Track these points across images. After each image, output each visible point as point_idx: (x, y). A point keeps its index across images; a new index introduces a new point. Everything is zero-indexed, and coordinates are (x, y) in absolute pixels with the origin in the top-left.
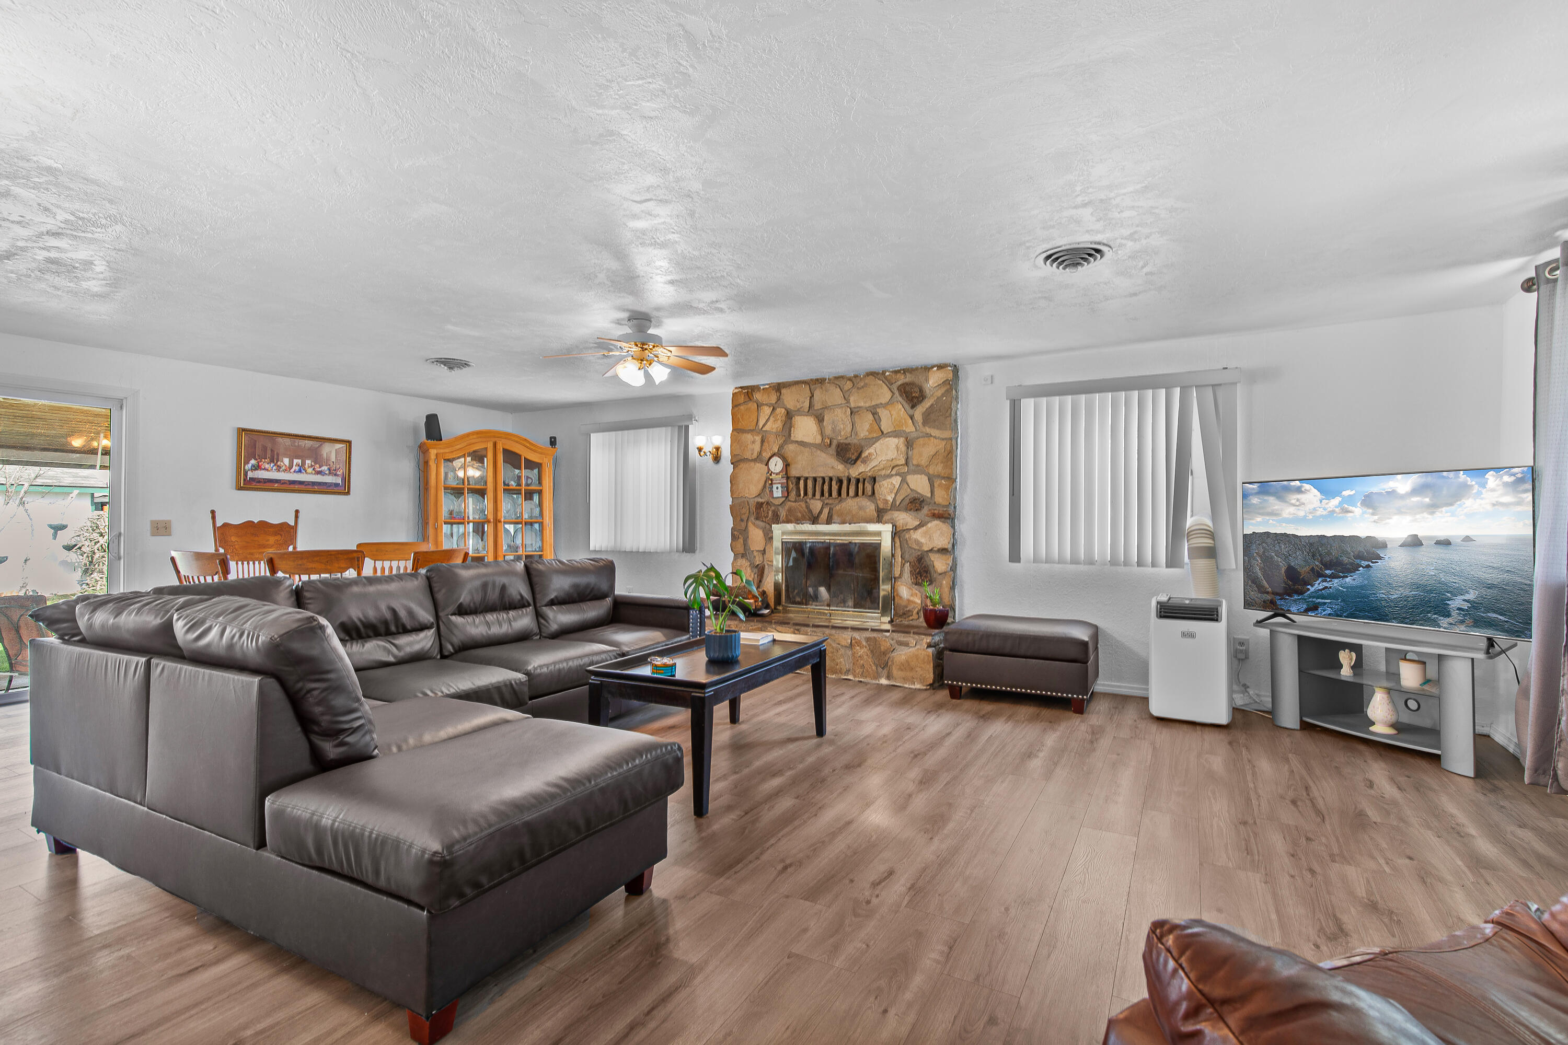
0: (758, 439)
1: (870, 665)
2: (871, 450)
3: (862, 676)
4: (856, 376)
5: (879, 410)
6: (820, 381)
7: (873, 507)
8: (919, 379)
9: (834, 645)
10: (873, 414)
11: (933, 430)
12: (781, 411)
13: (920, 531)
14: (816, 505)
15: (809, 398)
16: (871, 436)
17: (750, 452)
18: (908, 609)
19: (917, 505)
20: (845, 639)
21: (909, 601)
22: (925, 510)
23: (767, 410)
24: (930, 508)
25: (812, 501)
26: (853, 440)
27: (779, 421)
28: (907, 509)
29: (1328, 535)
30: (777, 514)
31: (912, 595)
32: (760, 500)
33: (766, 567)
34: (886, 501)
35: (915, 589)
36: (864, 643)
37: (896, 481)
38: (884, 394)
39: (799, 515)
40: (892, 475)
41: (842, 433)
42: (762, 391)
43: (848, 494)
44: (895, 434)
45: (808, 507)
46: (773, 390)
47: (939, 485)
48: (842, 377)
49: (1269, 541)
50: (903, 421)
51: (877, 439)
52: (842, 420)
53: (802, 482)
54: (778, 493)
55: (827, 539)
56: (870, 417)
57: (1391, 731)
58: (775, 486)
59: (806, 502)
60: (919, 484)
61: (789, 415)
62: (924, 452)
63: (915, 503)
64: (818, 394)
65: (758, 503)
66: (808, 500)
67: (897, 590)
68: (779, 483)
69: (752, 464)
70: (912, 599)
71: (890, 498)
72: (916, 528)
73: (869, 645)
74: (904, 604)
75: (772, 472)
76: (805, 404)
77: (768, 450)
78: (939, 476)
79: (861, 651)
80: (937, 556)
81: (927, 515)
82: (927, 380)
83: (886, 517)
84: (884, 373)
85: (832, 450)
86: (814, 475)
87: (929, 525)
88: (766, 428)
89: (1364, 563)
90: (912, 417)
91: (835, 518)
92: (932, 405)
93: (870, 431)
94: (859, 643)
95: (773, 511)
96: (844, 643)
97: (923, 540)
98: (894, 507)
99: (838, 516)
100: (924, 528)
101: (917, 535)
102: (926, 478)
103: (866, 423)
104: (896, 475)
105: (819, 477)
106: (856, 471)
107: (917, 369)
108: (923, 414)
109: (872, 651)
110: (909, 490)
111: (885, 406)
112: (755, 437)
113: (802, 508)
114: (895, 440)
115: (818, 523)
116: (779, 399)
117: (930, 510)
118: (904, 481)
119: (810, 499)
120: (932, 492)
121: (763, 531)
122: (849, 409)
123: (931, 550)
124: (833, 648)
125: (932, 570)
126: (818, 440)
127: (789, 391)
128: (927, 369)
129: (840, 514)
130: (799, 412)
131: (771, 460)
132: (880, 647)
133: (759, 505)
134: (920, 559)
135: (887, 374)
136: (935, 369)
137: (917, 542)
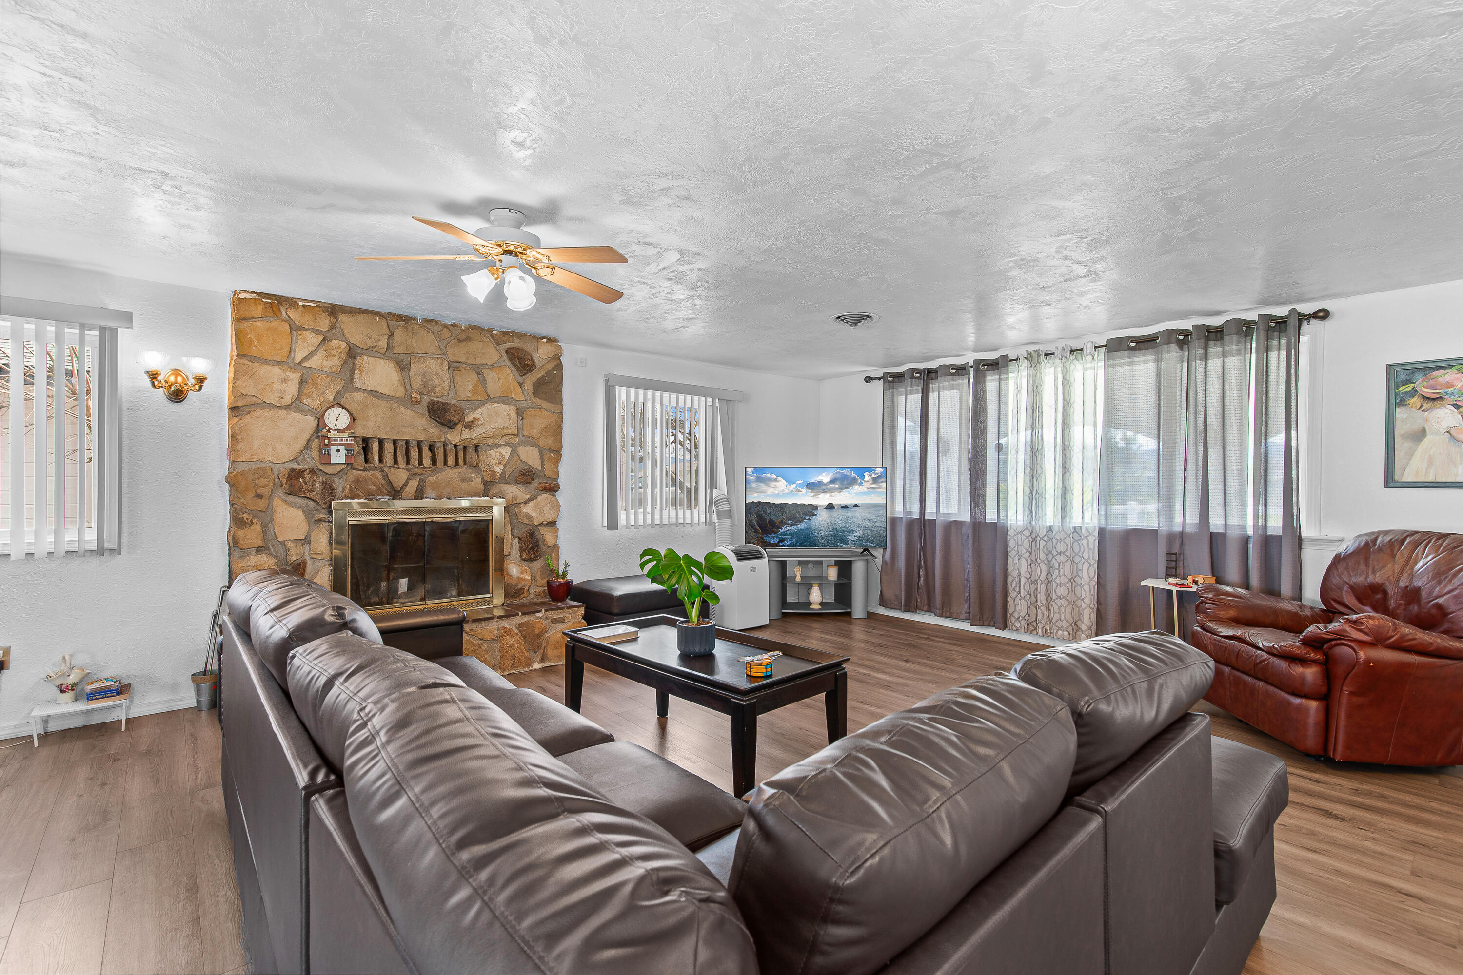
0: (295, 377)
1: (523, 652)
2: (477, 415)
3: (513, 667)
4: (454, 325)
5: (485, 371)
6: (405, 320)
7: (479, 480)
8: (529, 347)
9: (476, 642)
10: (478, 374)
11: (544, 402)
12: (338, 345)
13: (530, 504)
14: (399, 476)
15: (386, 337)
16: (475, 398)
17: (277, 395)
18: (519, 587)
19: (529, 478)
20: (491, 631)
21: (519, 578)
22: (536, 483)
23: (314, 340)
24: (541, 481)
25: (393, 470)
26: (451, 400)
27: (336, 359)
28: (517, 482)
29: (790, 503)
30: (331, 486)
31: (522, 573)
32: (296, 466)
33: (309, 561)
34: (494, 473)
35: (525, 565)
36: (515, 631)
37: (506, 451)
38: (493, 354)
39: (373, 488)
40: (501, 445)
41: (437, 390)
42: (301, 309)
43: (445, 463)
44: (505, 400)
45: (386, 478)
46: (323, 312)
47: (549, 459)
48: (435, 321)
49: (760, 506)
50: (512, 388)
51: (482, 403)
52: (437, 374)
53: (375, 446)
54: (338, 457)
55: (421, 518)
56: (474, 376)
57: (819, 607)
58: (333, 449)
59: (383, 471)
60: (530, 456)
61: (352, 353)
62: (538, 422)
63: (526, 476)
64: (399, 335)
65: (293, 470)
66: (386, 469)
67: (507, 569)
68: (342, 444)
69: (283, 413)
70: (522, 576)
71: (499, 469)
72: (525, 503)
73: (521, 631)
74: (514, 582)
75: (330, 428)
76: (380, 343)
77: (314, 393)
78: (547, 449)
79: (510, 640)
80: (546, 529)
81: (538, 489)
82: (537, 349)
83: (494, 490)
84: (490, 330)
85: (423, 409)
86: (395, 438)
87: (539, 498)
88: (312, 363)
89: (807, 517)
90: (520, 385)
91: (429, 492)
92: (543, 377)
93: (474, 391)
94: (508, 632)
95: (324, 483)
96: (489, 636)
97: (534, 514)
98: (504, 480)
99: (433, 489)
100: (534, 501)
101: (528, 509)
102: (537, 450)
103: (469, 383)
104: (505, 445)
105: (402, 440)
106: (455, 437)
107: (525, 335)
108: (534, 384)
109: (524, 637)
110: (519, 462)
111: (492, 367)
112: (288, 374)
113: (377, 478)
114: (507, 407)
115: (401, 499)
116: (333, 327)
117: (541, 483)
118: (514, 452)
119: (389, 468)
120: (542, 465)
121: (304, 511)
122: (446, 363)
123: (541, 524)
124: (474, 645)
125: (541, 543)
126: (401, 392)
127: (352, 319)
128: (537, 338)
129: (436, 486)
130: (370, 350)
131: (329, 411)
132: (533, 631)
133: (295, 475)
134: (532, 535)
135: (494, 332)
136: (545, 340)
137: (528, 516)
